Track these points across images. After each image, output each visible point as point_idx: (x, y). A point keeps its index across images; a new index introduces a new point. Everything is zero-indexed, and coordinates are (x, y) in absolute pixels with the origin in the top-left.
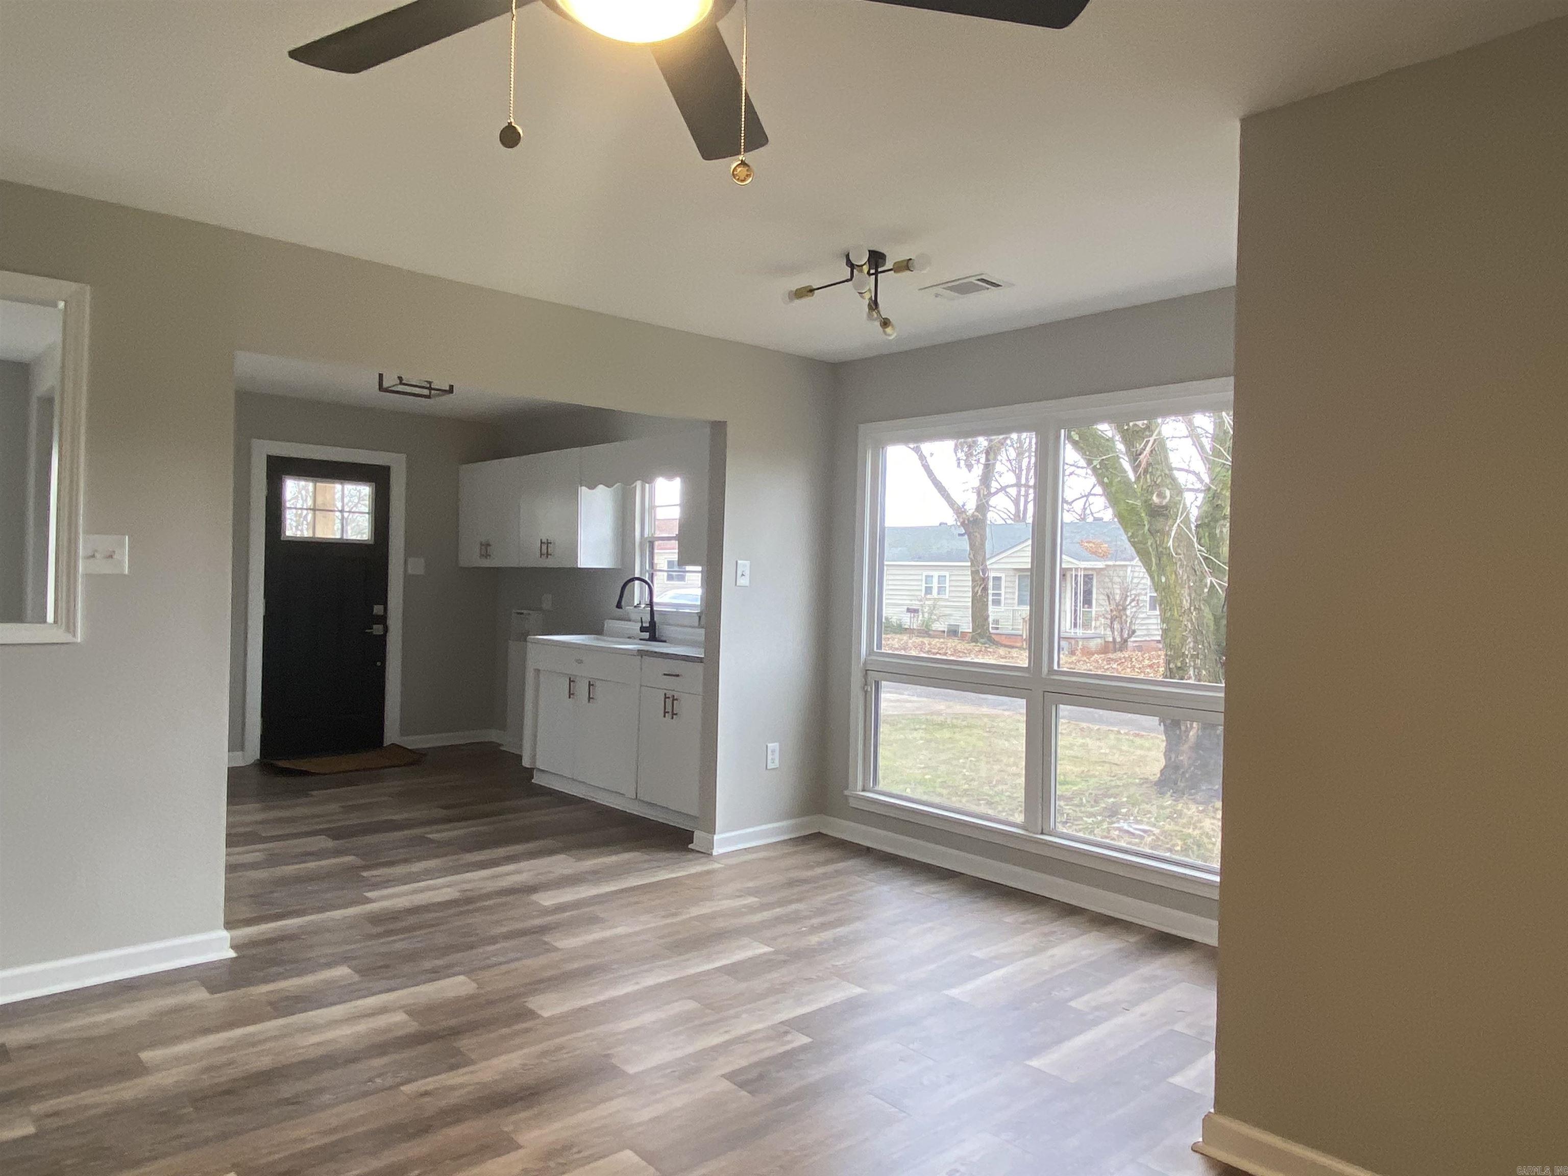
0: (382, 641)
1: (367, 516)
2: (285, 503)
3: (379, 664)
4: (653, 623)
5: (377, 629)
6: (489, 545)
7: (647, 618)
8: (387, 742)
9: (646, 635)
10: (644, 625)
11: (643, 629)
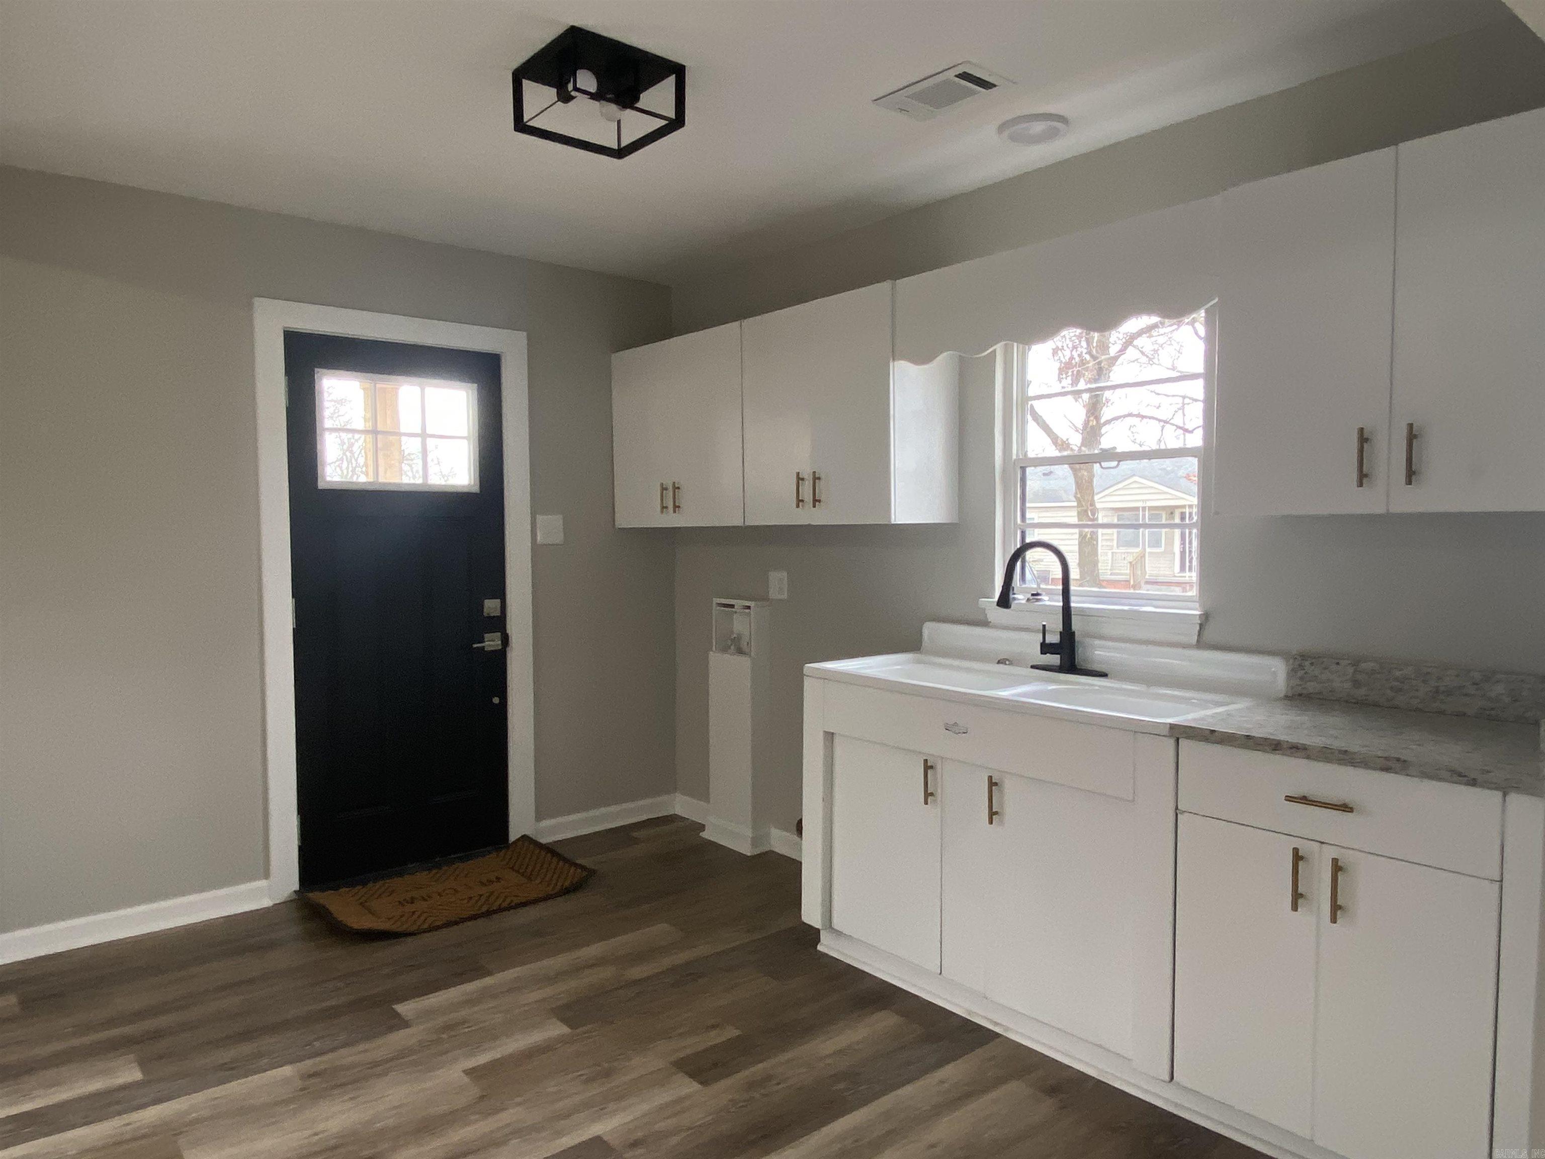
0: (499, 660)
1: (465, 442)
2: (322, 422)
3: (496, 700)
4: (1068, 634)
5: (491, 642)
6: (676, 488)
7: (1056, 625)
8: (514, 835)
9: (1054, 659)
10: (1048, 640)
11: (1046, 648)
